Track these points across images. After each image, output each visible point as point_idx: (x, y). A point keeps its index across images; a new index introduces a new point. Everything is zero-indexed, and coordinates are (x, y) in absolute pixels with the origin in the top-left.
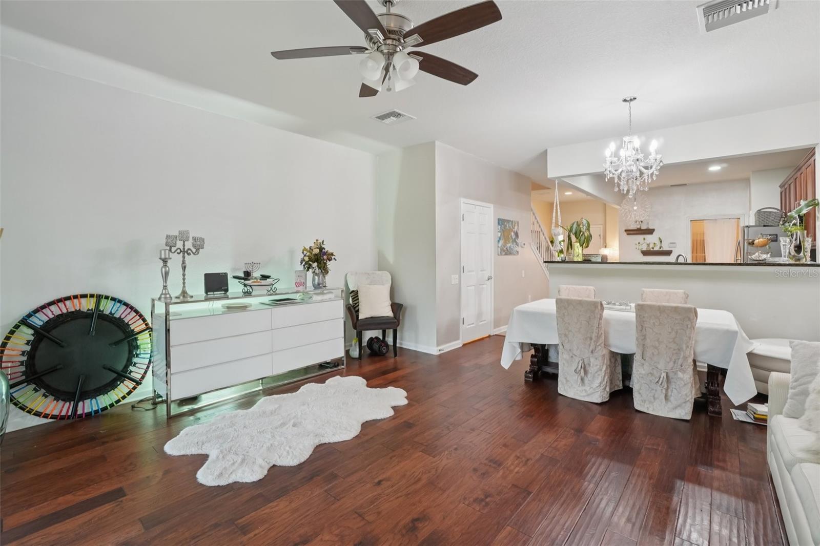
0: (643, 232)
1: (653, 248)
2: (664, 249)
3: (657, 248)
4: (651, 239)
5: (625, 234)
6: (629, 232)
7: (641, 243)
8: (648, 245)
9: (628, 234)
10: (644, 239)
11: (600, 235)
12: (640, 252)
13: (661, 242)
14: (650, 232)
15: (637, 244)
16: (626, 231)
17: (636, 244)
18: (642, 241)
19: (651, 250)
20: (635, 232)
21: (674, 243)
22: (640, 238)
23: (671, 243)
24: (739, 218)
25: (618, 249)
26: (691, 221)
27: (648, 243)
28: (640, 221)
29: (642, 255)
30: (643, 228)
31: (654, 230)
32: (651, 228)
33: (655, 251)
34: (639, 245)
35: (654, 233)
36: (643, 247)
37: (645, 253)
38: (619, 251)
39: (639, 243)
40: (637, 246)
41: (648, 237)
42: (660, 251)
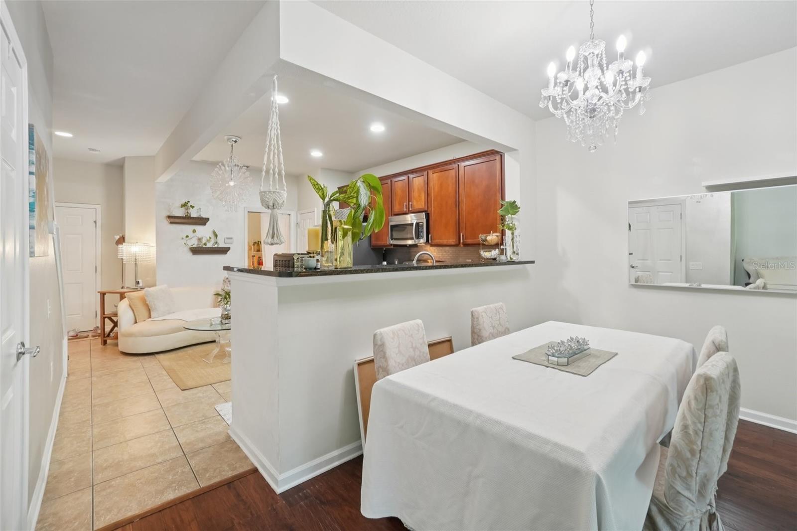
0: (191, 221)
1: (205, 244)
2: (220, 246)
3: (209, 245)
4: (203, 232)
5: (166, 222)
6: (173, 220)
7: (189, 237)
8: (200, 240)
9: (171, 223)
10: (194, 231)
11: (95, 222)
12: (186, 249)
13: (216, 236)
14: (202, 221)
15: (184, 237)
16: (169, 217)
17: (183, 239)
18: (191, 235)
19: (204, 246)
20: (183, 221)
21: (231, 238)
22: (188, 229)
23: (228, 238)
24: (290, 215)
25: (155, 245)
26: (248, 212)
27: (200, 237)
28: (189, 204)
29: (190, 254)
30: (192, 216)
31: (207, 220)
32: (204, 216)
33: (208, 248)
34: (187, 239)
35: (207, 224)
36: (194, 243)
37: (196, 251)
38: (155, 247)
39: (187, 236)
40: (184, 241)
41: (199, 228)
42: (215, 248)
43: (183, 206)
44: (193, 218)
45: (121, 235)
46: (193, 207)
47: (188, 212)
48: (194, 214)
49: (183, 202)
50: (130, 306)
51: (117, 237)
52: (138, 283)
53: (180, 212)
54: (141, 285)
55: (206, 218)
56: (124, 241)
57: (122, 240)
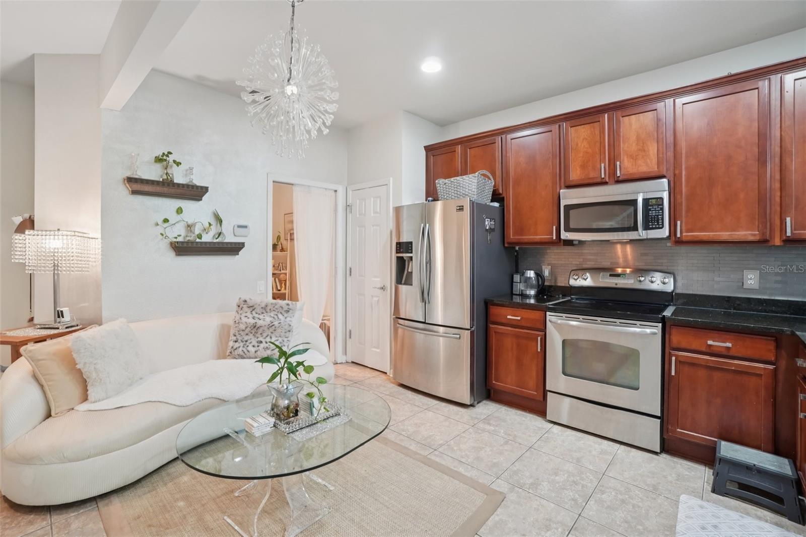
0: (172, 191)
1: (200, 236)
2: (226, 241)
3: (207, 238)
4: (196, 213)
5: (123, 191)
6: (139, 186)
7: (171, 222)
8: (190, 227)
9: (134, 192)
10: (179, 211)
12: (164, 245)
13: (221, 221)
14: (195, 193)
15: (160, 222)
16: (130, 180)
17: (157, 224)
18: (173, 217)
19: (198, 240)
20: (158, 189)
21: (246, 227)
22: (167, 206)
23: (239, 227)
24: (336, 191)
25: (99, 235)
26: (274, 182)
27: (190, 222)
28: (171, 158)
29: (171, 254)
30: (176, 181)
31: (204, 190)
32: (198, 182)
33: (206, 243)
34: (166, 225)
35: (203, 198)
36: (178, 233)
37: (182, 249)
38: (100, 240)
39: (166, 221)
40: (160, 229)
41: (188, 206)
42: (218, 243)
43: (159, 160)
44: (178, 185)
45: (27, 216)
46: (178, 164)
47: (167, 174)
48: (179, 177)
49: (159, 153)
50: (35, 377)
51: (18, 220)
52: (60, 314)
53: (154, 173)
54: (67, 318)
55: (202, 187)
56: (33, 228)
57: (29, 224)
